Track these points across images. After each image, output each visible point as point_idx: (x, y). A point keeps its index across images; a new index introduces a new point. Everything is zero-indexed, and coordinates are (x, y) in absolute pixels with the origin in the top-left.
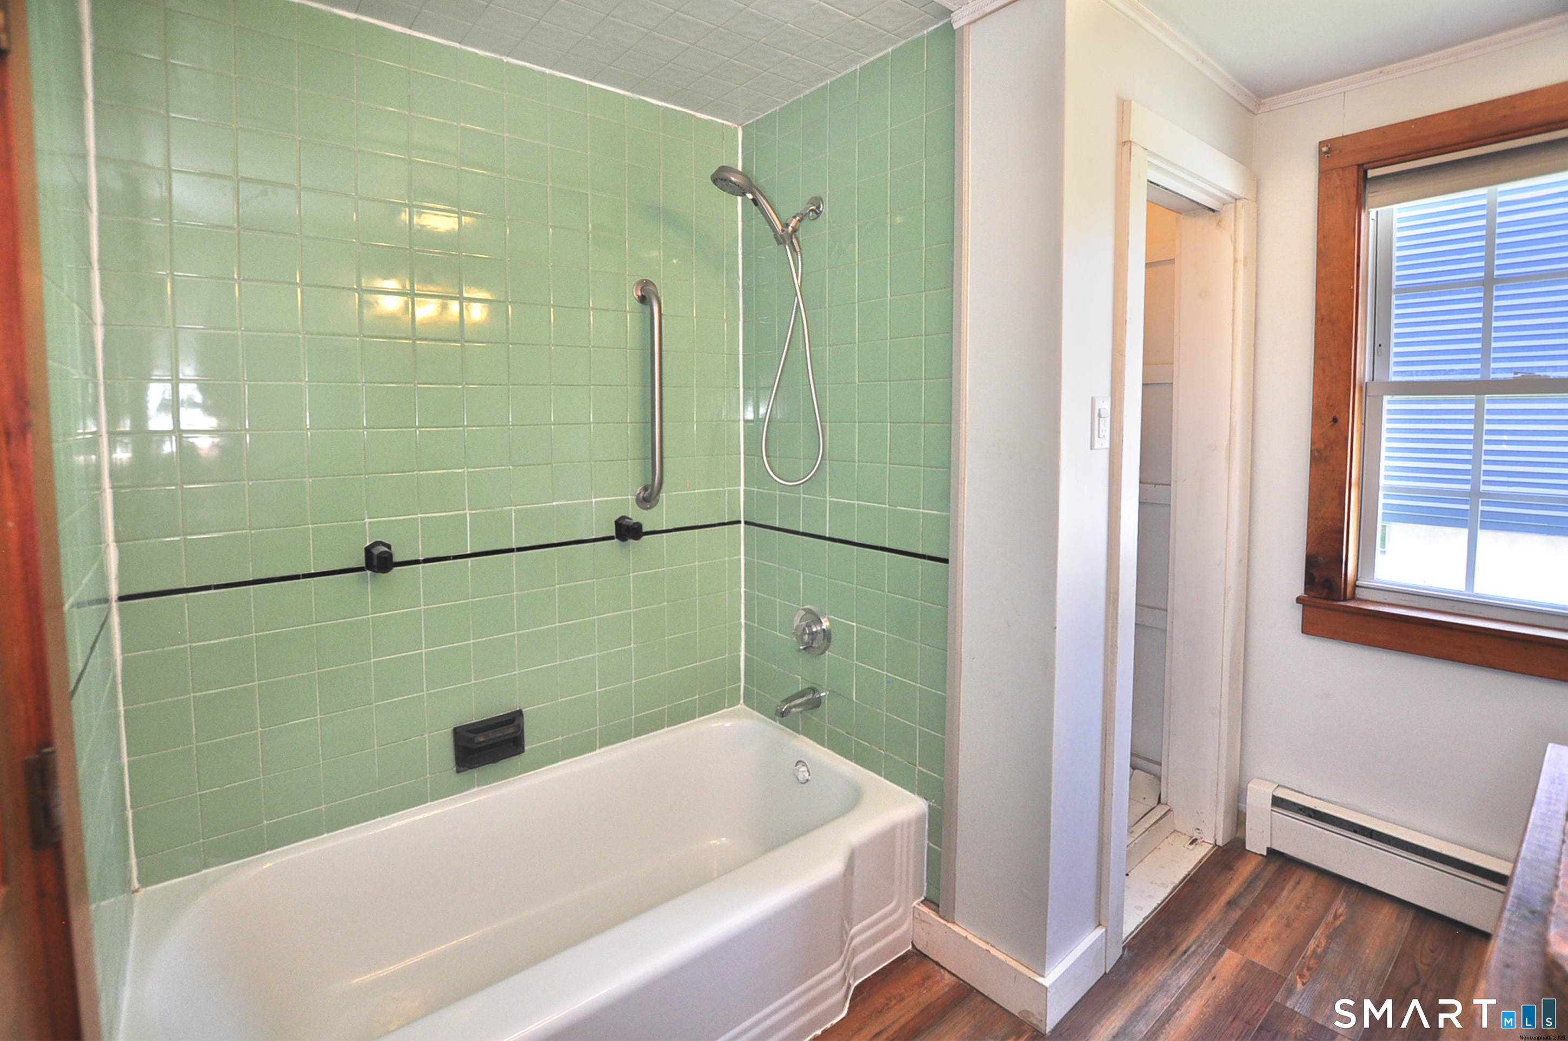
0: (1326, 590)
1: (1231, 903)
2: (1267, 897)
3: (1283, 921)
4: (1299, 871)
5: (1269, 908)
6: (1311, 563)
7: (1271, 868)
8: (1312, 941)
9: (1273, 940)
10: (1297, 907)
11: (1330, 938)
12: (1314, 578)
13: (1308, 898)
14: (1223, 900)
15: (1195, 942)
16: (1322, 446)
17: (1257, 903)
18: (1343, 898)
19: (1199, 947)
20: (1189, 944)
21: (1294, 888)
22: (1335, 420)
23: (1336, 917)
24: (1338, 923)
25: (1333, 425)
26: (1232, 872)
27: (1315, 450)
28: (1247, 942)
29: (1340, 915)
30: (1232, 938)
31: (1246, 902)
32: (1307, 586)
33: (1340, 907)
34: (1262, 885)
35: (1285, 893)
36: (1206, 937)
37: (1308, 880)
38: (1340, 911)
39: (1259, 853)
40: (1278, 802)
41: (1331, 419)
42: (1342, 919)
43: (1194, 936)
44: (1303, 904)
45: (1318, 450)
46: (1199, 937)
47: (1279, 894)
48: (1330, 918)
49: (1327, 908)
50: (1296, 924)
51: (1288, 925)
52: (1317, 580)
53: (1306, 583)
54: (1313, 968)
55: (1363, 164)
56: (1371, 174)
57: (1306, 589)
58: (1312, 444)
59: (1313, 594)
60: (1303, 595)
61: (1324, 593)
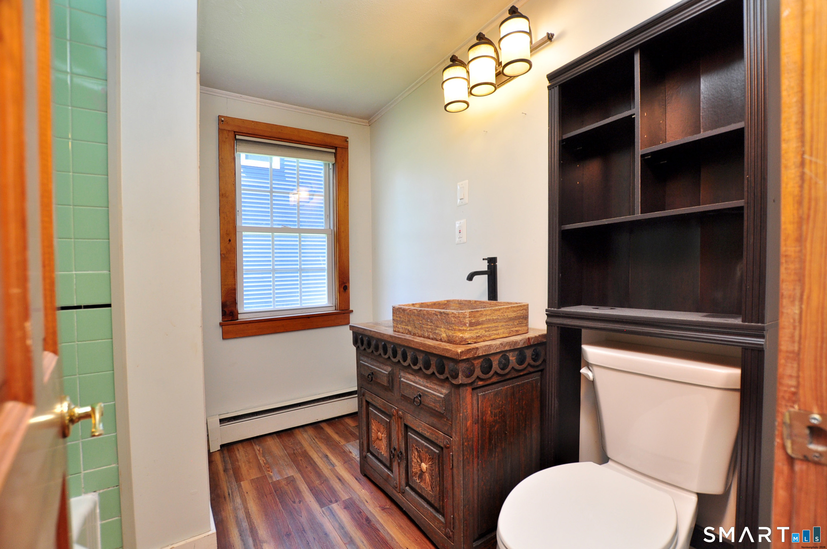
0: (231, 317)
1: (225, 470)
2: (234, 461)
3: (247, 463)
4: (235, 446)
5: (238, 462)
6: (224, 305)
7: (225, 452)
8: (260, 461)
9: (250, 469)
10: (246, 456)
11: (264, 456)
12: (226, 312)
13: (246, 452)
14: (222, 472)
15: (228, 489)
16: (225, 252)
17: (232, 464)
18: (255, 445)
19: (231, 489)
20: (227, 491)
21: (239, 453)
22: (230, 240)
23: (259, 451)
24: (261, 452)
25: (229, 243)
26: (214, 462)
27: (223, 254)
28: (244, 476)
29: (260, 449)
30: (238, 478)
31: (229, 466)
32: (223, 317)
33: (257, 448)
34: (228, 458)
35: (238, 455)
36: (230, 485)
37: (240, 446)
38: (258, 448)
39: (216, 450)
40: (222, 421)
41: (228, 240)
42: (261, 450)
43: (226, 488)
44: (247, 454)
45: (224, 254)
46: (228, 487)
47: (237, 457)
48: (258, 452)
49: (254, 450)
50: (251, 461)
51: (249, 462)
52: (227, 313)
53: (223, 315)
54: (269, 467)
55: (235, 132)
56: (238, 137)
57: (223, 318)
58: (221, 251)
59: (226, 320)
60: (221, 322)
61: (230, 318)
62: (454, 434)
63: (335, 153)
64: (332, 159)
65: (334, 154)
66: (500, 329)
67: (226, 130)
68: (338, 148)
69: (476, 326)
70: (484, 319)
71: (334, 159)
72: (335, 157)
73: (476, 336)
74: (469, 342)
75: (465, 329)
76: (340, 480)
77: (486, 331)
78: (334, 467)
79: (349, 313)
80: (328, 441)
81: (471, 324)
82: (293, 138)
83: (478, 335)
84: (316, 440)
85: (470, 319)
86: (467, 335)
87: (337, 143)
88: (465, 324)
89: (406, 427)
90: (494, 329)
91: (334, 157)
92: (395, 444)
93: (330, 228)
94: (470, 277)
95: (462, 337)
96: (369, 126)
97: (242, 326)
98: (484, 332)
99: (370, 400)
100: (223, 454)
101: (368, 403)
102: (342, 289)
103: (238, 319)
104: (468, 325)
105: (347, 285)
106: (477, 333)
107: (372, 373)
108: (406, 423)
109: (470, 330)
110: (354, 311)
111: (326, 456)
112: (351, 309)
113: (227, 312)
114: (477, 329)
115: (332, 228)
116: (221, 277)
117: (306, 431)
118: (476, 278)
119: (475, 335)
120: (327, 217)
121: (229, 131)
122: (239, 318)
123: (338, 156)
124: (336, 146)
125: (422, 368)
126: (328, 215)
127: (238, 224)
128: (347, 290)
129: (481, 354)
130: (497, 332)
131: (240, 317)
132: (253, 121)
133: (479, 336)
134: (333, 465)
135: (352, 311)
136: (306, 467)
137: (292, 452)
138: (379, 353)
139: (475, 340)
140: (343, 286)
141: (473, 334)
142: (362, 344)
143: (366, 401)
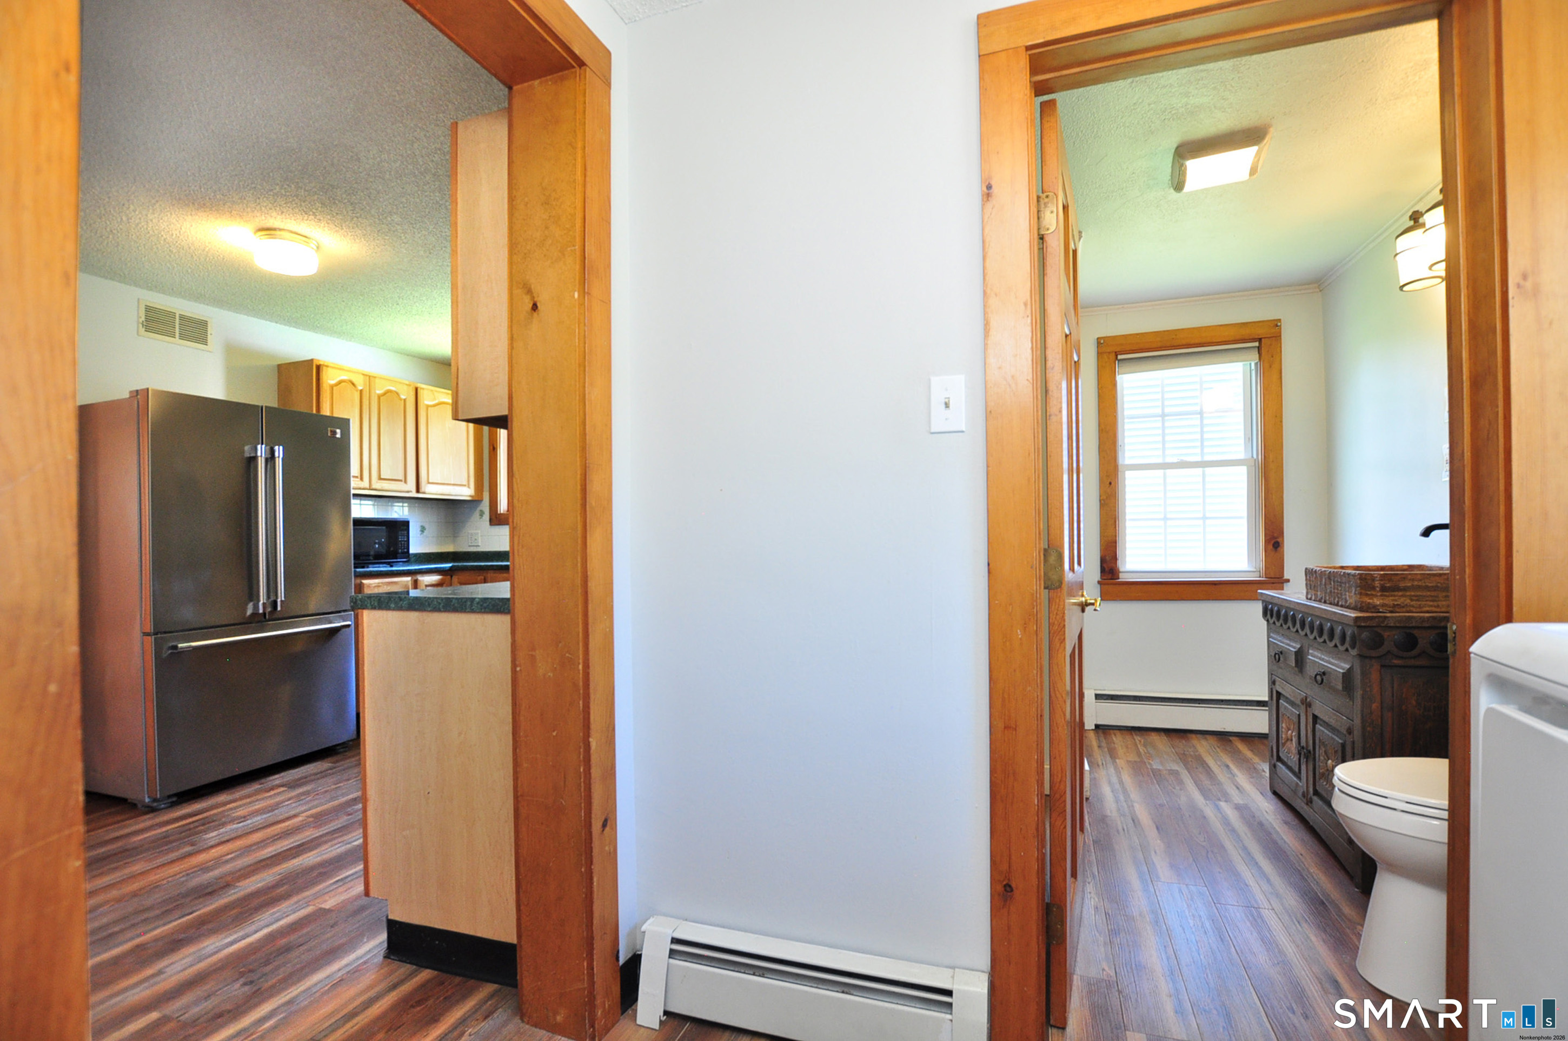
3: (1124, 747)
6: (1103, 561)
8: (1140, 749)
9: (1128, 753)
10: (1124, 742)
11: (1145, 747)
12: (1105, 569)
16: (1105, 497)
18: (1136, 735)
21: (1116, 738)
22: (1110, 483)
23: (1140, 741)
25: (1109, 486)
32: (1102, 574)
33: (1138, 738)
34: (1103, 739)
35: (1114, 739)
37: (1117, 732)
41: (1108, 483)
42: (1142, 741)
44: (1123, 738)
45: (1104, 500)
48: (1138, 742)
49: (1134, 739)
50: (1129, 747)
51: (1127, 747)
53: (1101, 572)
54: (1150, 757)
55: (1116, 352)
56: (1120, 357)
57: (1101, 576)
58: (1100, 496)
59: (1105, 578)
60: (1100, 580)
61: (1110, 576)
62: (1355, 717)
63: (1258, 347)
64: (1256, 355)
65: (1257, 349)
66: (1441, 601)
67: (1106, 353)
68: (1263, 340)
69: (1393, 591)
70: (1409, 584)
71: (1257, 355)
72: (1259, 353)
73: (1394, 604)
74: (1381, 610)
75: (1374, 593)
76: (1238, 788)
77: (1412, 600)
78: (1234, 776)
79: (1283, 583)
80: (1235, 754)
81: (1383, 589)
82: (1193, 342)
83: (1396, 603)
84: (1218, 750)
85: (1382, 582)
86: (1377, 602)
87: (1261, 332)
88: (1374, 588)
89: (1315, 718)
90: (1430, 599)
91: (1257, 353)
92: (1303, 743)
93: (1252, 457)
94: (1427, 532)
95: (1369, 603)
96: (1321, 291)
97: (1124, 587)
98: (1409, 601)
99: (1280, 690)
100: (1098, 733)
101: (1279, 694)
102: (1271, 547)
103: (1118, 578)
104: (1378, 589)
105: (1279, 540)
106: (1396, 600)
107: (1281, 653)
108: (1316, 713)
109: (1381, 596)
110: (1291, 581)
111: (1228, 766)
112: (1286, 576)
113: (1107, 569)
114: (1394, 596)
115: (1255, 456)
116: (1101, 527)
117: (1206, 739)
118: (1435, 533)
119: (1392, 603)
120: (1247, 439)
121: (1109, 353)
122: (1120, 577)
123: (1263, 351)
124: (1260, 337)
125: (1338, 645)
126: (1249, 439)
127: (1121, 461)
128: (1279, 549)
129: (1392, 625)
130: (1435, 604)
131: (1121, 575)
132: (1137, 334)
133: (1397, 605)
134: (1234, 775)
135: (1288, 581)
136: (1197, 768)
137: (1182, 752)
138: (1287, 625)
139: (1391, 609)
140: (1272, 542)
141: (1389, 601)
142: (1272, 616)
143: (1277, 692)
